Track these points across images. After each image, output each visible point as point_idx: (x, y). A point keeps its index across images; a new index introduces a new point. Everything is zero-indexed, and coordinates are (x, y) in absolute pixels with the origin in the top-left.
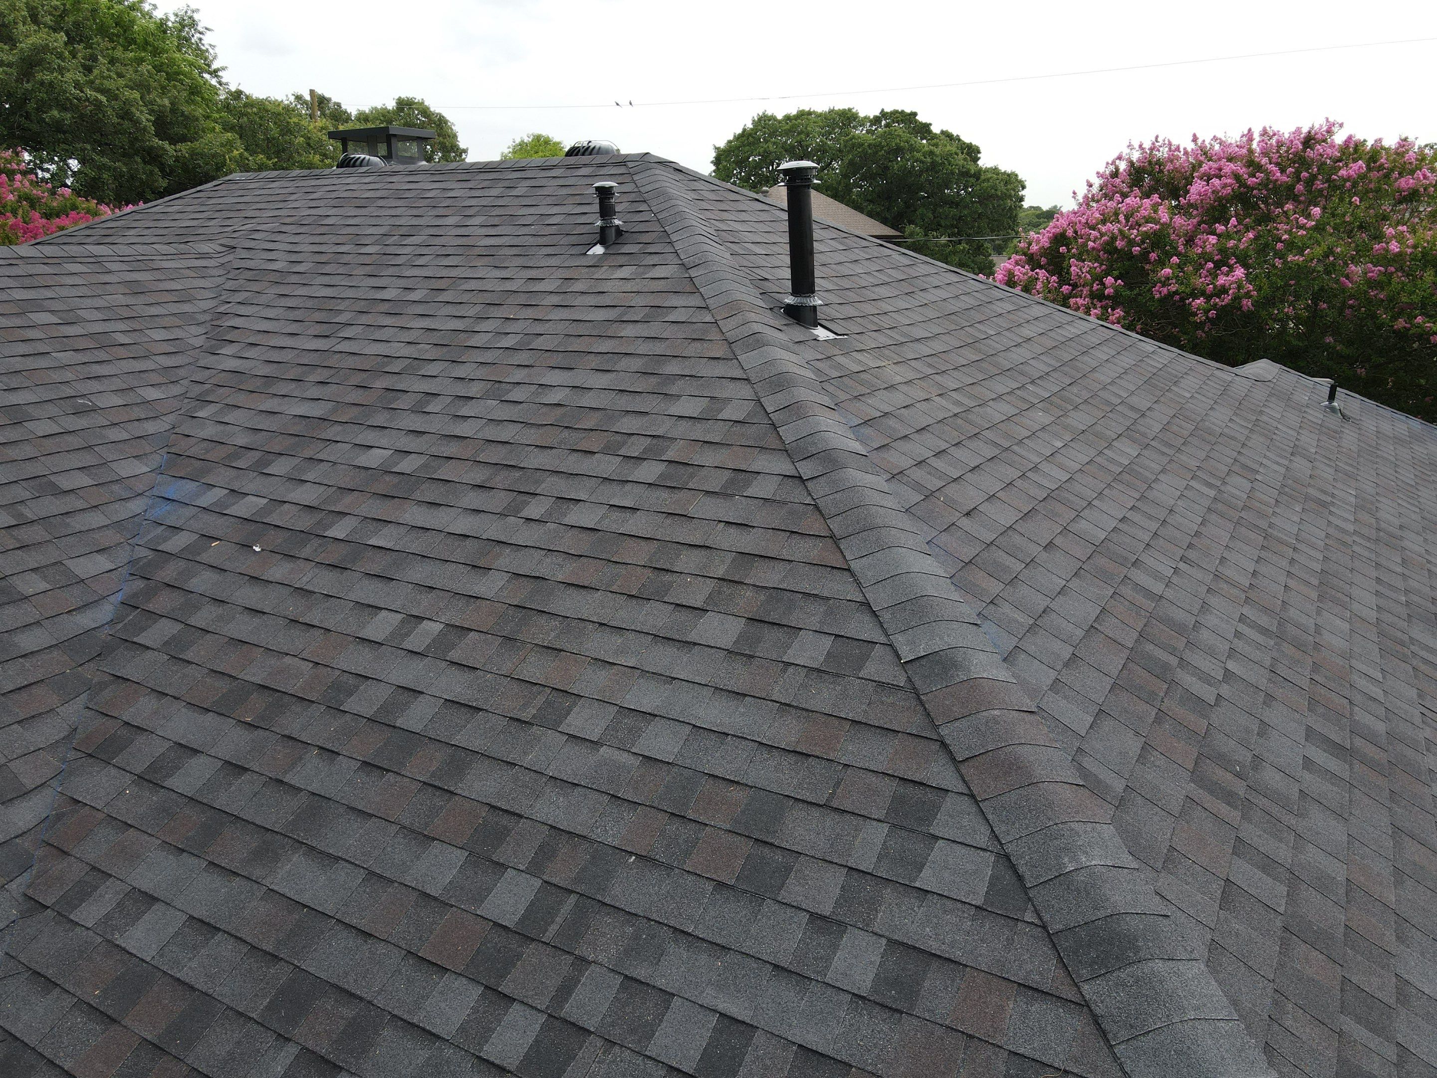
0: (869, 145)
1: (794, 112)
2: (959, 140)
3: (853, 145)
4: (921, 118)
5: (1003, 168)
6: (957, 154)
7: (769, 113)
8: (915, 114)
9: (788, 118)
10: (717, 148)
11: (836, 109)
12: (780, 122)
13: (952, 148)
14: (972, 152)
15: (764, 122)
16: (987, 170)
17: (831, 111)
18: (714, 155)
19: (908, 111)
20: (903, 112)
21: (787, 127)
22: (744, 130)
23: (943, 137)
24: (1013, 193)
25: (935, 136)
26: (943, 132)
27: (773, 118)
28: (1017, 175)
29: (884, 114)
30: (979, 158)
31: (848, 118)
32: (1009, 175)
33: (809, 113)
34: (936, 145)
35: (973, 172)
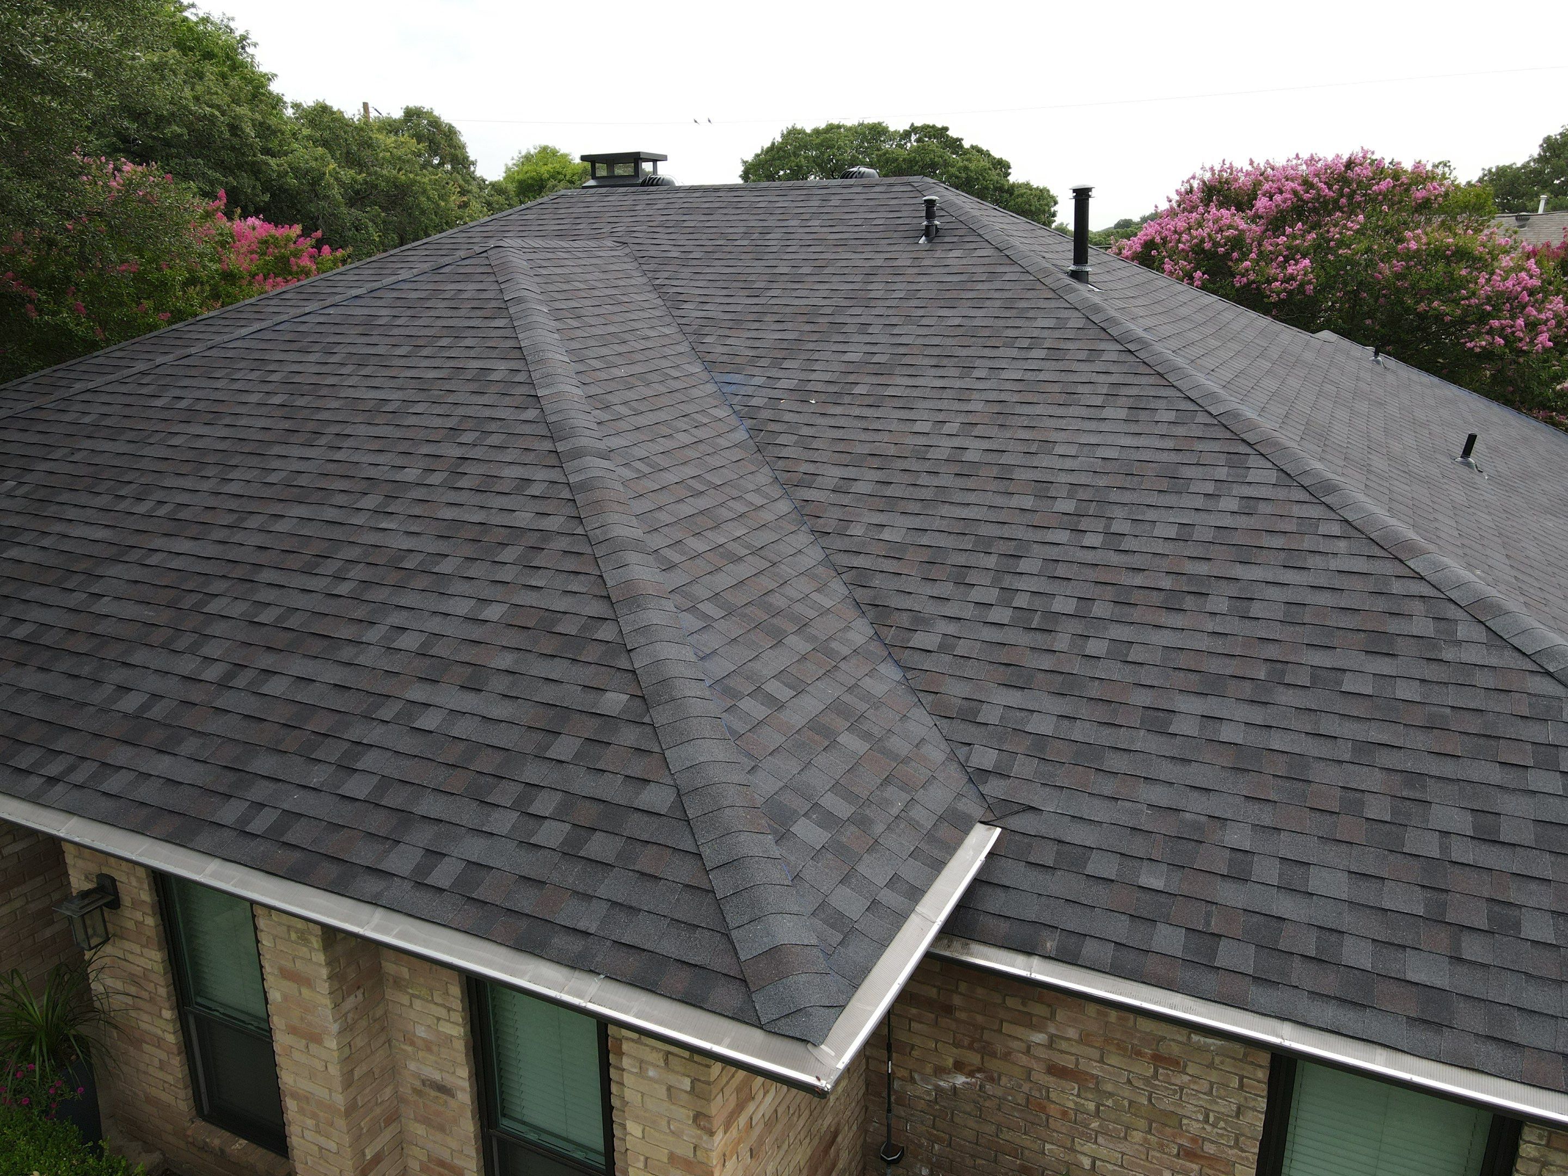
0: (904, 160)
1: (822, 125)
2: (989, 155)
3: (887, 161)
4: (952, 133)
5: (1035, 184)
6: (990, 169)
7: (799, 127)
8: (946, 129)
9: (817, 132)
10: (745, 162)
11: (866, 122)
12: (809, 135)
13: (985, 163)
14: (1002, 166)
15: (793, 135)
16: (1020, 186)
17: (861, 125)
18: (743, 168)
19: (939, 125)
20: (934, 127)
21: (818, 141)
22: (773, 144)
23: (974, 152)
24: (1047, 208)
25: (966, 152)
26: (972, 147)
27: (802, 132)
28: (1048, 191)
29: (914, 129)
30: (1009, 174)
31: (879, 132)
32: (1041, 191)
33: (839, 127)
34: (969, 160)
35: (1006, 187)
